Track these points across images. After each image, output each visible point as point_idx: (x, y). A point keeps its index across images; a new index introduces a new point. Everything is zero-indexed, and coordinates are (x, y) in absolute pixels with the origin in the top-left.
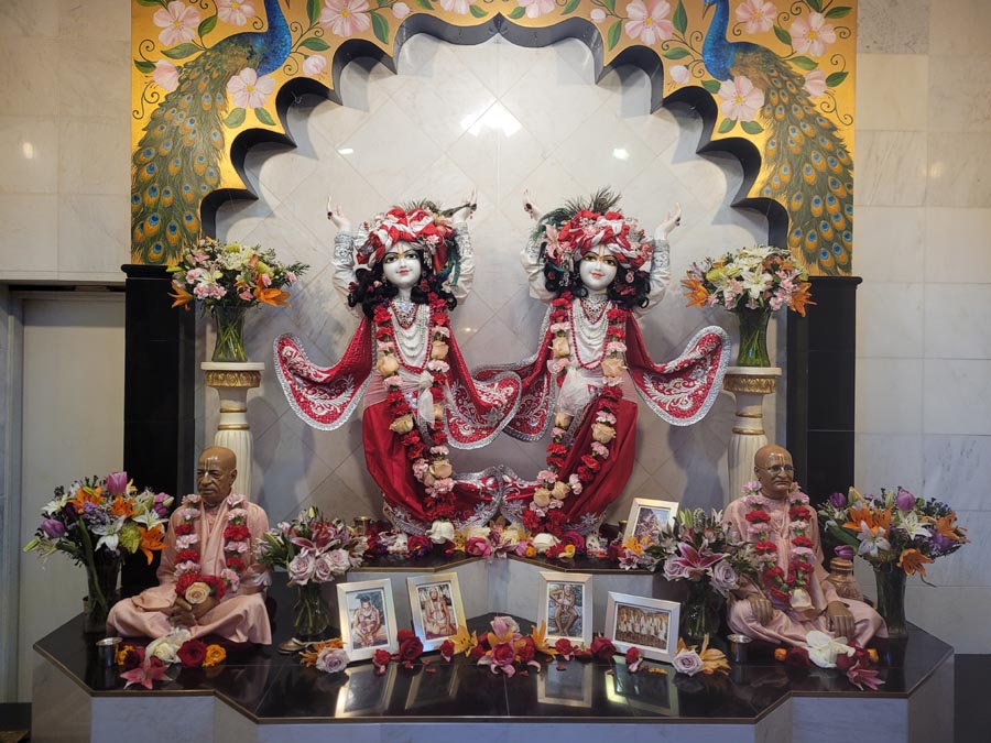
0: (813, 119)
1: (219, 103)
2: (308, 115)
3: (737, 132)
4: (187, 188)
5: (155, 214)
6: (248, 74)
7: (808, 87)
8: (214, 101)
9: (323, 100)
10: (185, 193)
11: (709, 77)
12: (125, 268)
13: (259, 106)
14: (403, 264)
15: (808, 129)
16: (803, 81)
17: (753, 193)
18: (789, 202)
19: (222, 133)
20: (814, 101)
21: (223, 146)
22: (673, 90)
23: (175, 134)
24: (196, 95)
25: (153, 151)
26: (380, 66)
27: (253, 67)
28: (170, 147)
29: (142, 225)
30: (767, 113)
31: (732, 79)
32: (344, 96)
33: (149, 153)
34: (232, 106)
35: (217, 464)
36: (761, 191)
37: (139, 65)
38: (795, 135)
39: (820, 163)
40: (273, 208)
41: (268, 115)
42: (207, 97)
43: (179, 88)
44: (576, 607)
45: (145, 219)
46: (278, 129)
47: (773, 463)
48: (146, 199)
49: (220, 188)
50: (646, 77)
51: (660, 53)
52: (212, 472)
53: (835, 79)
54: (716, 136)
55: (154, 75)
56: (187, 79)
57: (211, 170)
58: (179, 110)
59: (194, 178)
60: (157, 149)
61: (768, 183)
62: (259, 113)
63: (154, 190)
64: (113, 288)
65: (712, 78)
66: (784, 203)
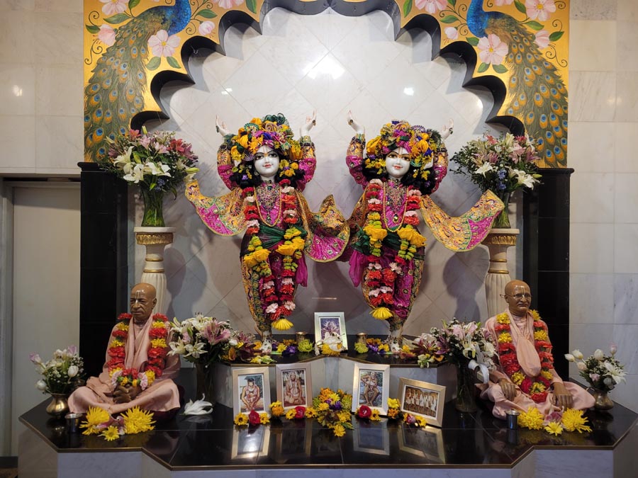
0: (540, 63)
1: (143, 54)
2: (203, 63)
3: (490, 72)
4: (121, 111)
5: (100, 128)
6: (162, 34)
7: (537, 41)
8: (139, 52)
9: (212, 52)
10: (120, 114)
11: (471, 35)
12: (80, 164)
13: (169, 56)
14: (267, 161)
15: (538, 70)
16: (534, 38)
17: (501, 113)
18: (525, 118)
19: (145, 73)
20: (541, 52)
21: (146, 83)
22: (447, 44)
23: (113, 75)
24: (128, 49)
25: (99, 86)
26: (251, 29)
27: (166, 29)
28: (110, 84)
29: (91, 136)
30: (510, 59)
31: (487, 36)
32: (226, 49)
33: (96, 87)
34: (151, 56)
35: (144, 294)
36: (506, 112)
37: (89, 28)
38: (529, 74)
39: (546, 92)
40: (179, 125)
41: (176, 61)
42: (134, 49)
43: (116, 43)
44: (378, 387)
45: (93, 132)
46: (183, 71)
47: (517, 292)
48: (94, 118)
49: (143, 110)
50: (429, 36)
51: (439, 19)
52: (140, 300)
53: (555, 36)
54: (476, 75)
55: (99, 34)
56: (121, 37)
57: (137, 98)
58: (116, 59)
59: (126, 103)
60: (101, 85)
61: (511, 106)
62: (170, 60)
63: (99, 112)
64: (72, 179)
65: (473, 36)
66: (522, 120)
